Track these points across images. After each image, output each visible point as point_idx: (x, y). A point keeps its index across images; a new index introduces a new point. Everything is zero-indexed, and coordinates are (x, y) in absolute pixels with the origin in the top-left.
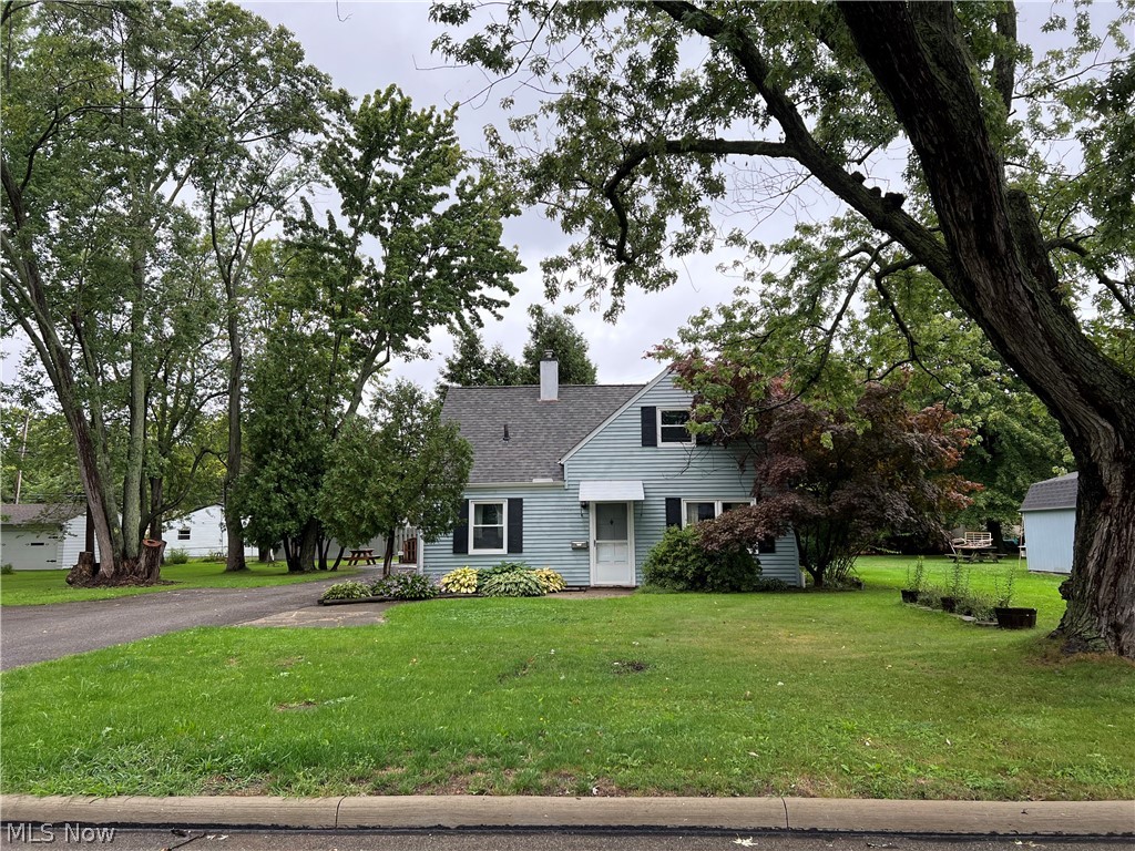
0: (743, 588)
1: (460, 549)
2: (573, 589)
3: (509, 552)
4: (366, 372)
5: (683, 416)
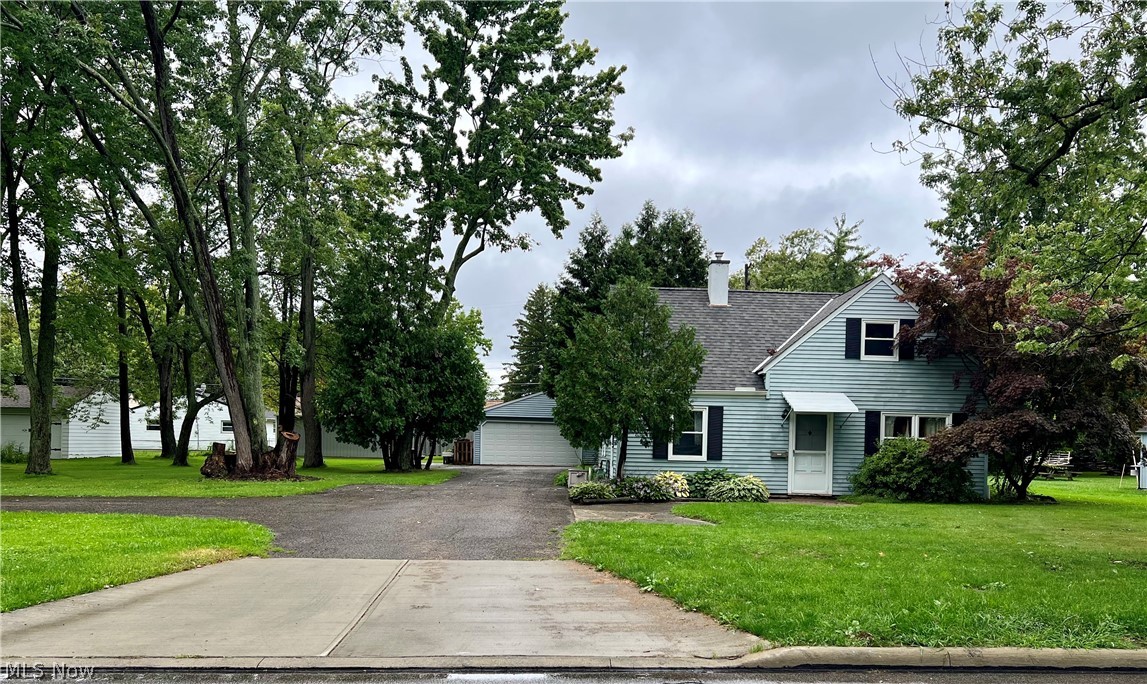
1: (660, 454)
2: (775, 497)
3: (708, 459)
4: (459, 261)
5: (886, 330)
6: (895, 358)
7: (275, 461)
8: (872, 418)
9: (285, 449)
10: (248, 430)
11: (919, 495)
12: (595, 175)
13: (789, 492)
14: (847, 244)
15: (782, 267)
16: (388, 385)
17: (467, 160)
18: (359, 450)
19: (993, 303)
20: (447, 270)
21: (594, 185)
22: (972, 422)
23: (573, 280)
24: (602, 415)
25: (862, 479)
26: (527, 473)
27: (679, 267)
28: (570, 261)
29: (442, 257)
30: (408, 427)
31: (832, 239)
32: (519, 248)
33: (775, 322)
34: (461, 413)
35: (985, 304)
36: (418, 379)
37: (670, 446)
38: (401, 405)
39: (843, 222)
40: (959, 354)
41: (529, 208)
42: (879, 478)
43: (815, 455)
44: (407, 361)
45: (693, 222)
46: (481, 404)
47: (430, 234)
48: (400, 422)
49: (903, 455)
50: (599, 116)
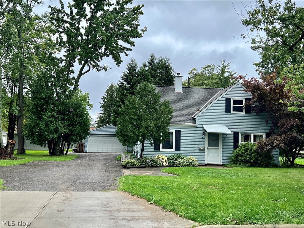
0: (270, 166)
1: (157, 148)
2: (200, 165)
3: (175, 150)
4: (80, 75)
5: (240, 102)
6: (244, 112)
7: (6, 152)
8: (236, 135)
11: (254, 164)
12: (132, 44)
13: (206, 163)
14: (225, 70)
15: (202, 78)
16: (51, 122)
17: (84, 37)
18: (39, 147)
19: (279, 93)
20: (76, 78)
21: (132, 48)
22: (273, 137)
23: (124, 82)
24: (135, 133)
25: (233, 158)
26: (106, 156)
27: (164, 78)
28: (123, 75)
29: (74, 73)
30: (59, 138)
31: (220, 68)
32: (104, 70)
33: (199, 99)
34: (80, 132)
35: (276, 93)
36: (63, 119)
37: (161, 145)
38: (56, 130)
39: (224, 62)
40: (267, 111)
41: (107, 55)
42: (239, 158)
43: (214, 149)
44: (59, 113)
45: (169, 62)
46: (88, 129)
47: (70, 64)
48: (56, 136)
49: (248, 149)
50: (134, 22)
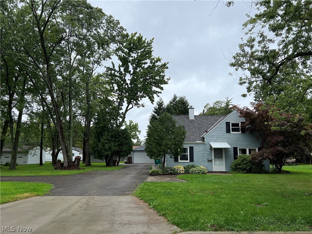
0: (262, 172)
1: (176, 160)
2: (209, 172)
3: (190, 161)
4: (127, 110)
5: (237, 125)
6: (240, 132)
7: (74, 164)
8: (235, 149)
9: (76, 161)
10: (67, 156)
11: (249, 171)
12: (162, 89)
13: (213, 171)
14: (229, 104)
15: (214, 110)
16: (107, 143)
17: (130, 86)
18: (99, 160)
19: (266, 117)
20: (124, 112)
21: (162, 91)
22: (264, 150)
23: (155, 114)
25: (233, 167)
26: (144, 166)
27: (182, 110)
28: (154, 109)
29: (122, 109)
30: (112, 154)
31: (225, 102)
32: (142, 107)
33: (207, 123)
34: (126, 150)
35: (263, 117)
36: (115, 141)
37: (179, 158)
38: (110, 148)
39: (228, 98)
40: (258, 131)
41: (145, 97)
42: (238, 166)
43: (219, 160)
44: (112, 137)
45: (186, 99)
46: (132, 148)
47: (121, 104)
48: (110, 153)
49: (244, 160)
50: (162, 74)
